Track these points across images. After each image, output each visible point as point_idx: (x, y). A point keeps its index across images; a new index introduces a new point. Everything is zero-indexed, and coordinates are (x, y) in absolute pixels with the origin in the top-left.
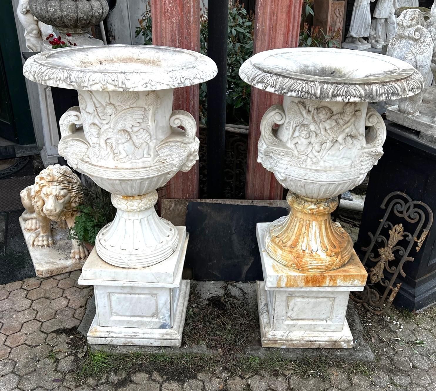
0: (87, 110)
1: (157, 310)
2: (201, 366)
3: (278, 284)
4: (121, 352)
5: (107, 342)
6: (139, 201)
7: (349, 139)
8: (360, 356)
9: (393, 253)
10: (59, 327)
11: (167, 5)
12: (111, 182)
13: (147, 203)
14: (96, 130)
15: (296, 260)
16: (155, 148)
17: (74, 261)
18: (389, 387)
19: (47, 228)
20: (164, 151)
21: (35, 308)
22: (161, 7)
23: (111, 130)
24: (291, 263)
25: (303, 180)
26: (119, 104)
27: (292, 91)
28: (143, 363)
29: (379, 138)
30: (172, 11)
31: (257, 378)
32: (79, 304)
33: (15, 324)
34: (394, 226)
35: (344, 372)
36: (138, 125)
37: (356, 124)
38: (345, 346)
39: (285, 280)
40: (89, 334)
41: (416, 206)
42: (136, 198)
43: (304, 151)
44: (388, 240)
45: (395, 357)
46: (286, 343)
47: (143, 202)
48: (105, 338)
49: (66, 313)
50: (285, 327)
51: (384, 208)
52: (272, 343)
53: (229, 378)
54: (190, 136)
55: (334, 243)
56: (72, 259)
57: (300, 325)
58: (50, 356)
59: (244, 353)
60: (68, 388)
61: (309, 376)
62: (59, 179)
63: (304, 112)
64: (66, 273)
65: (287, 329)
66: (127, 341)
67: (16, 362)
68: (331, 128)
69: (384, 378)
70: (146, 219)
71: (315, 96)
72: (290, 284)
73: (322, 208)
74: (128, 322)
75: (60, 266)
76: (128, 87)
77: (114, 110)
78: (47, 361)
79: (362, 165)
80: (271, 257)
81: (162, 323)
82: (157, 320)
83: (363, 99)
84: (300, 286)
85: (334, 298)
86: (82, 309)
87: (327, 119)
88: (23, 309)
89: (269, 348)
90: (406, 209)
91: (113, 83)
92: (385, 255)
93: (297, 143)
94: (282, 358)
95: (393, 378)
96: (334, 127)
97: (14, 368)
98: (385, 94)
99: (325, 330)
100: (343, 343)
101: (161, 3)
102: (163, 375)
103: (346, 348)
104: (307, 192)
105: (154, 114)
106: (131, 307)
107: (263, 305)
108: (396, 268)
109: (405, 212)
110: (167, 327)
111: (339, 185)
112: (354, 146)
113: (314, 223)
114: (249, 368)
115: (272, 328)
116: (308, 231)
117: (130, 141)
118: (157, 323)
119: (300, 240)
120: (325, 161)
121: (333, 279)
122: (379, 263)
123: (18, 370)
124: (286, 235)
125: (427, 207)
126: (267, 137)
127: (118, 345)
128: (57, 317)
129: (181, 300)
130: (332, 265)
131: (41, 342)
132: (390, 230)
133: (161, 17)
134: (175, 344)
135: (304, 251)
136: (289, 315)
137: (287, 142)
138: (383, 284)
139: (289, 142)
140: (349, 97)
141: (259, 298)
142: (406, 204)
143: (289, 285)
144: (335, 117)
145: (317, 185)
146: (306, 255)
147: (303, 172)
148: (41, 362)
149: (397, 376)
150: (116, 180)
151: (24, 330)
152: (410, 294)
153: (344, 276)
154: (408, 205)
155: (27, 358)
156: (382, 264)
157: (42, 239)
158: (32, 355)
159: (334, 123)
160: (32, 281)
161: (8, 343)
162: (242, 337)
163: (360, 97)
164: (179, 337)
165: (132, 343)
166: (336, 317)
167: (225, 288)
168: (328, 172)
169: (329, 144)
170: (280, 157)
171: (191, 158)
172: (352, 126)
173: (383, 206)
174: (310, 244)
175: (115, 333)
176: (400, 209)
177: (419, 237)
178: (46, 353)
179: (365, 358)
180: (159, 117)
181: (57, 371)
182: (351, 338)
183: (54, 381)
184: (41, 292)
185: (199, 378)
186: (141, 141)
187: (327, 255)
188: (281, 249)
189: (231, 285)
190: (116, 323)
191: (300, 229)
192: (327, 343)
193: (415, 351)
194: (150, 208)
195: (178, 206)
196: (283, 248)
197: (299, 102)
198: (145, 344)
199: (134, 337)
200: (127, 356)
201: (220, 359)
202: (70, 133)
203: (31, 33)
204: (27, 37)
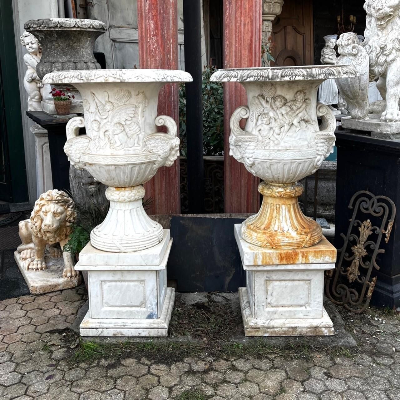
0: (90, 111)
1: (144, 299)
2: (187, 352)
3: (254, 261)
4: (110, 342)
5: (98, 334)
6: (130, 192)
7: (303, 123)
8: (342, 342)
9: (365, 249)
10: (52, 329)
11: (152, 46)
12: (107, 168)
13: (136, 194)
14: (97, 125)
15: (269, 239)
16: (143, 139)
17: (66, 279)
18: (372, 366)
19: (41, 253)
20: (151, 143)
21: (30, 316)
22: (147, 49)
23: (109, 123)
24: (265, 242)
25: (268, 160)
26: (116, 101)
27: (250, 77)
28: (132, 351)
29: (331, 126)
30: (155, 51)
31: (242, 360)
32: (71, 312)
33: (11, 327)
34: (362, 223)
35: (327, 355)
36: (131, 119)
37: (308, 110)
38: (326, 332)
39: (261, 257)
40: (81, 325)
41: (379, 200)
42: (127, 189)
43: (267, 135)
44: (359, 237)
45: (378, 344)
46: (268, 330)
47: (133, 193)
48: (96, 329)
49: (59, 319)
50: (267, 315)
51: (352, 208)
52: (255, 331)
53: (214, 361)
54: (172, 134)
55: (304, 225)
56: (64, 277)
57: (280, 312)
58: (45, 349)
59: (229, 341)
60: (61, 370)
61: (292, 358)
62: (58, 198)
63: (264, 103)
64: (58, 291)
65: (268, 317)
66: (116, 332)
67: (13, 354)
68: (287, 113)
69: (367, 360)
70: (135, 210)
71: (268, 78)
72: (266, 262)
73: (288, 191)
74: (118, 313)
75: (53, 283)
76: (124, 79)
77: (112, 106)
78: (42, 352)
79: (317, 146)
80: (248, 242)
81: (149, 313)
82: (145, 309)
83: (306, 77)
84: (275, 263)
85: (310, 280)
86: (73, 316)
87: (283, 106)
88: (19, 317)
89: (252, 337)
90: (371, 205)
91: (113, 76)
92: (358, 252)
93: (260, 130)
94: (266, 345)
95: (376, 359)
96: (289, 112)
97: (11, 358)
98: (323, 74)
99: (305, 317)
100: (324, 329)
101: (147, 46)
102: (151, 360)
103: (328, 335)
104: (274, 174)
105: (143, 111)
106: (121, 295)
107: (245, 302)
108: (370, 262)
109: (370, 208)
110: (154, 317)
111: (300, 163)
112: (308, 129)
113: (283, 207)
114: (233, 353)
115: (254, 317)
116: (279, 214)
117: (124, 132)
118: (144, 312)
119: (273, 223)
120: (285, 142)
121: (305, 256)
122: (353, 261)
123: (15, 359)
124: (260, 221)
125: (389, 199)
126: (236, 130)
127: (108, 337)
128: (50, 322)
129: (167, 300)
130: (303, 242)
131: (36, 339)
132: (359, 228)
133: (146, 56)
134: (162, 334)
135: (276, 231)
136: (269, 301)
137: (252, 131)
138: (359, 281)
139: (254, 130)
140: (294, 77)
141: (242, 299)
142: (370, 200)
143: (264, 262)
144: (289, 104)
145: (281, 164)
146: (279, 234)
147: (267, 153)
148: (37, 353)
149: (380, 357)
150: (112, 165)
151: (20, 331)
152: (388, 291)
153: (315, 251)
154: (372, 201)
155: (24, 350)
156: (357, 261)
157: (37, 263)
158: (28, 348)
159: (289, 109)
160: (26, 297)
161: (5, 341)
162: (226, 328)
163: (304, 76)
164: (166, 326)
165: (122, 334)
166: (315, 301)
167: (209, 297)
168: (288, 151)
169: (286, 127)
170: (247, 144)
171: (173, 152)
172: (304, 111)
173: (350, 207)
174: (282, 226)
175: (106, 324)
176: (365, 206)
177: (386, 229)
178: (41, 346)
179: (347, 343)
180: (147, 114)
181: (50, 359)
182: (331, 324)
183: (48, 366)
184: (36, 304)
185: (185, 361)
186: (132, 132)
187: (297, 234)
188: (256, 232)
189: (215, 294)
190: (106, 315)
191: (272, 214)
192: (308, 329)
193: (397, 339)
194: (138, 200)
195: (162, 221)
196: (258, 231)
197: (259, 95)
198: (134, 335)
199: (124, 327)
200: (117, 345)
201: (205, 346)
202: (74, 136)
203: (34, 98)
204: (30, 103)
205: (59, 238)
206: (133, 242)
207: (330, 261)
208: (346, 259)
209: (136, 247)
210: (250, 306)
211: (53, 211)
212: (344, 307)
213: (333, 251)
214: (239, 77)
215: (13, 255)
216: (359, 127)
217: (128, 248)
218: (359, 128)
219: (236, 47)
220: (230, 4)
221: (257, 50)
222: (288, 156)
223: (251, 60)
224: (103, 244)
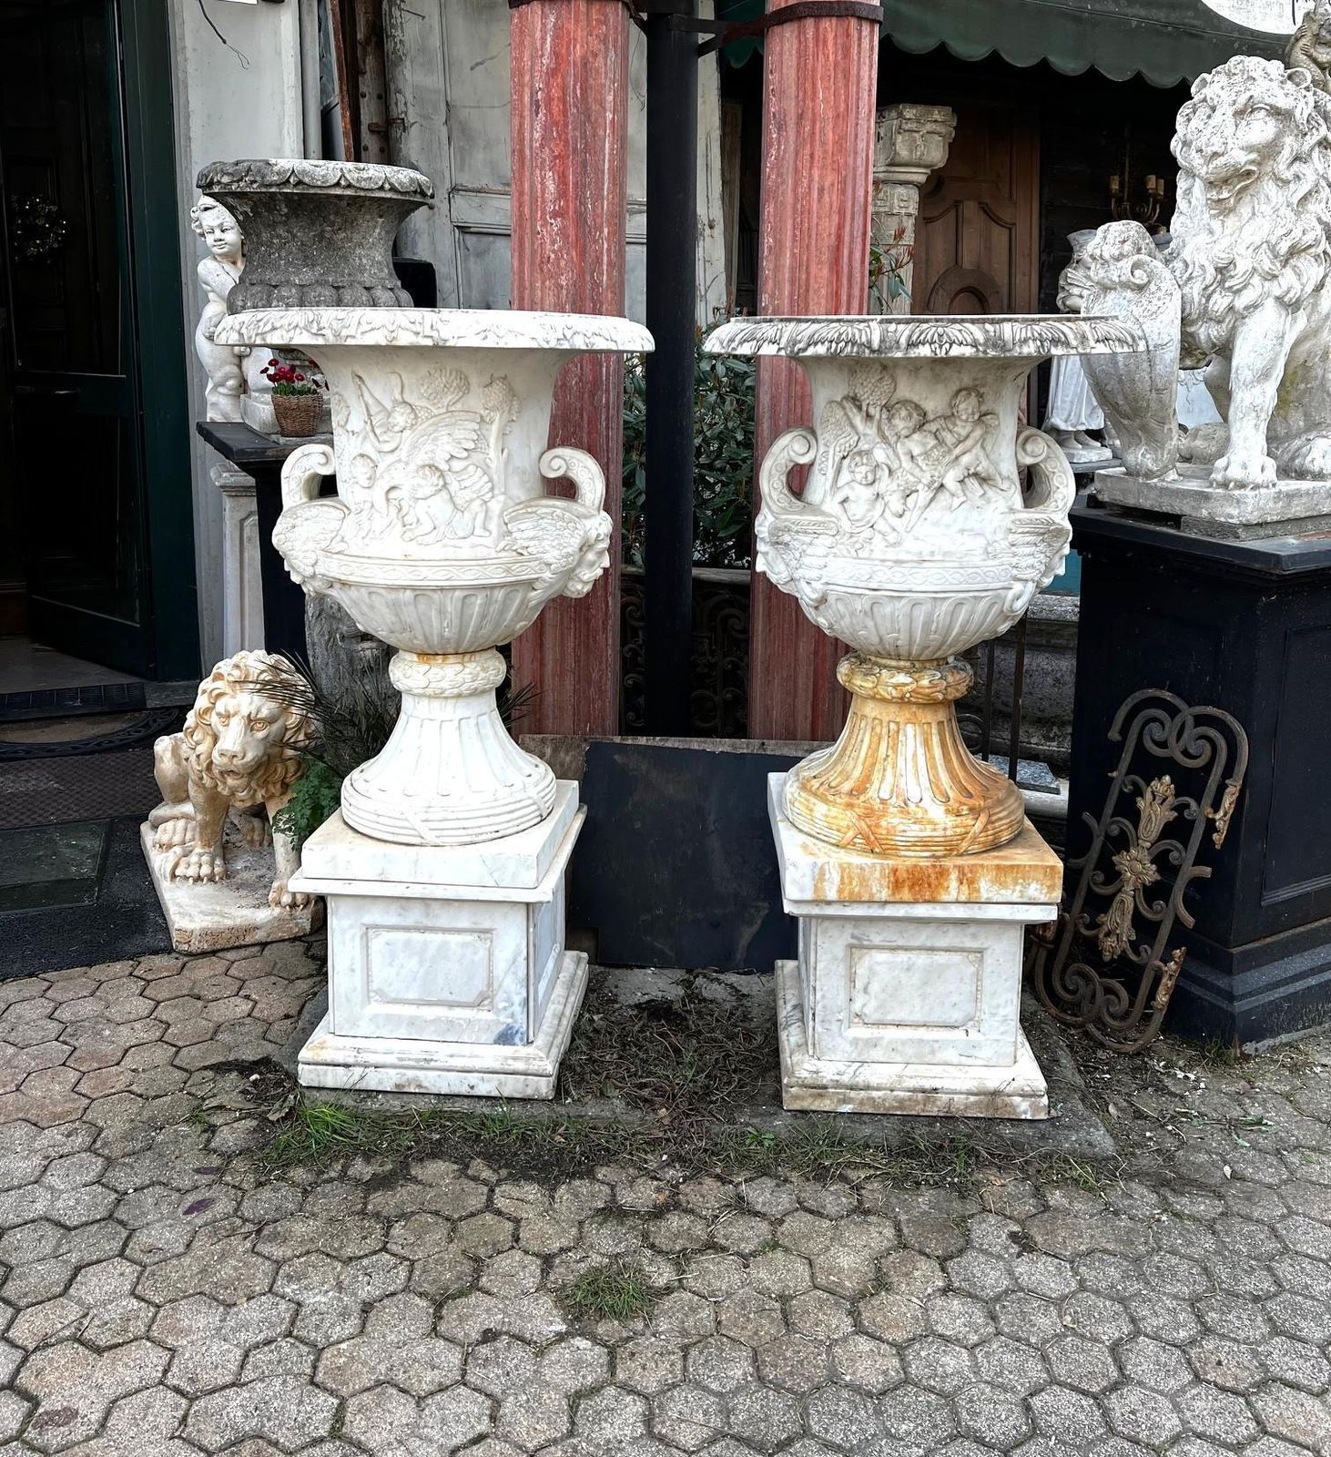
0: (349, 427)
1: (490, 985)
2: (607, 1150)
3: (816, 889)
4: (385, 1107)
5: (351, 1081)
6: (459, 667)
7: (973, 484)
8: (1069, 1142)
9: (1152, 863)
10: (222, 1059)
11: (548, 247)
12: (391, 596)
13: (478, 675)
14: (365, 470)
15: (863, 824)
16: (501, 515)
17: (277, 910)
18: (1159, 1220)
19: (214, 832)
20: (523, 527)
21: (164, 1018)
22: (533, 252)
23: (402, 465)
24: (851, 834)
25: (867, 592)
26: (424, 403)
27: (816, 344)
28: (446, 1139)
29: (1058, 496)
30: (558, 259)
31: (769, 1183)
32: (282, 1011)
33: (106, 1048)
34: (1148, 784)
35: (1024, 1180)
36: (465, 454)
37: (989, 448)
38: (1024, 1108)
39: (837, 879)
40: (304, 1054)
41: (1200, 720)
42: (452, 659)
43: (864, 517)
44: (1136, 827)
45: (1181, 1153)
46: (853, 1094)
47: (467, 670)
48: (347, 1066)
49: (245, 1029)
50: (849, 1048)
51: (1119, 738)
52: (811, 1095)
53: (684, 1182)
54: (588, 503)
55: (969, 788)
56: (273, 905)
57: (890, 1042)
58: (193, 1119)
59: (732, 1121)
60: (234, 1187)
61: (918, 1184)
62: (262, 677)
63: (858, 420)
64: (253, 945)
65: (854, 1056)
66: (404, 1078)
67: (101, 1130)
68: (926, 454)
69: (1144, 1199)
70: (473, 721)
71: (870, 348)
72: (851, 893)
73: (925, 682)
74: (412, 1022)
75: (238, 921)
76: (443, 336)
77: (412, 416)
78: (184, 1128)
79: (1015, 555)
80: (801, 831)
81: (502, 1028)
82: (491, 1016)
83: (981, 348)
84: (876, 898)
85: (981, 951)
86: (289, 1021)
87: (914, 432)
88: (132, 1017)
89: (804, 1112)
90: (1175, 734)
91: (412, 327)
92: (1132, 871)
93: (845, 500)
94: (842, 1139)
95: (1171, 1199)
96: (931, 449)
97: (94, 1142)
98: (1034, 340)
99: (964, 1060)
100: (1017, 1100)
101: (533, 243)
102: (500, 1168)
103: (1029, 1117)
104: (883, 631)
105: (503, 434)
106: (422, 971)
107: (789, 1007)
108: (1167, 902)
109: (1172, 741)
110: (517, 1040)
111: (960, 604)
112: (989, 502)
113: (910, 729)
114: (743, 1160)
115: (811, 1052)
116: (896, 752)
117: (444, 493)
118: (489, 1025)
119: (876, 777)
120: (917, 539)
121: (967, 878)
122: (1118, 898)
123: (105, 1144)
124: (839, 768)
125: (1230, 719)
126: (775, 497)
127: (379, 1092)
128: (220, 1037)
129: (559, 990)
130: (963, 836)
131: (172, 1088)
132: (1139, 799)
133: (531, 275)
134: (537, 1090)
135: (883, 802)
136: (857, 1007)
137: (823, 501)
138: (1133, 957)
139: (828, 498)
140: (947, 346)
141: (781, 995)
142: (1172, 719)
143: (846, 894)
144: (933, 427)
145: (903, 601)
146: (891, 809)
147: (864, 568)
148: (169, 1129)
149: (1183, 1194)
150: (405, 588)
151: (128, 1062)
152: (1219, 991)
153: (998, 867)
154: (1178, 720)
155: (132, 1121)
156: (1127, 899)
157: (200, 860)
158: (146, 1114)
159: (932, 442)
160: (158, 961)
161: (83, 1088)
162: (729, 1083)
163: (975, 345)
164: (550, 1067)
165: (420, 1086)
166: (994, 1015)
167: (688, 984)
168: (925, 564)
169: (923, 495)
170: (807, 539)
171: (591, 556)
172: (977, 449)
173: (1114, 734)
174: (902, 785)
175: (375, 1052)
176: (1159, 735)
177: (1216, 806)
178: (184, 1111)
179: (1086, 1146)
180: (514, 443)
181: (207, 1149)
182: (1041, 1084)
183: (198, 1171)
184: (184, 983)
185: (600, 1176)
186: (468, 494)
187: (948, 811)
188: (826, 801)
189: (705, 976)
190: (378, 1027)
191: (874, 750)
192: (972, 1099)
193: (1240, 1141)
194: (483, 692)
195: (562, 755)
196: (831, 798)
197: (846, 398)
198: (455, 1090)
199: (426, 1064)
200: (403, 1119)
201: (661, 1135)
202: (305, 500)
203: (222, 385)
204: (211, 398)
205: (263, 792)
206: (460, 815)
207: (1043, 899)
208: (1097, 890)
209: (470, 832)
210: (802, 1020)
211: (245, 712)
212: (1087, 1034)
213: (1052, 868)
214: (784, 341)
215: (138, 833)
216: (1147, 499)
217: (445, 833)
218: (1146, 503)
219: (793, 255)
220: (779, 130)
221: (857, 264)
222: (925, 580)
223: (837, 295)
224: (375, 818)
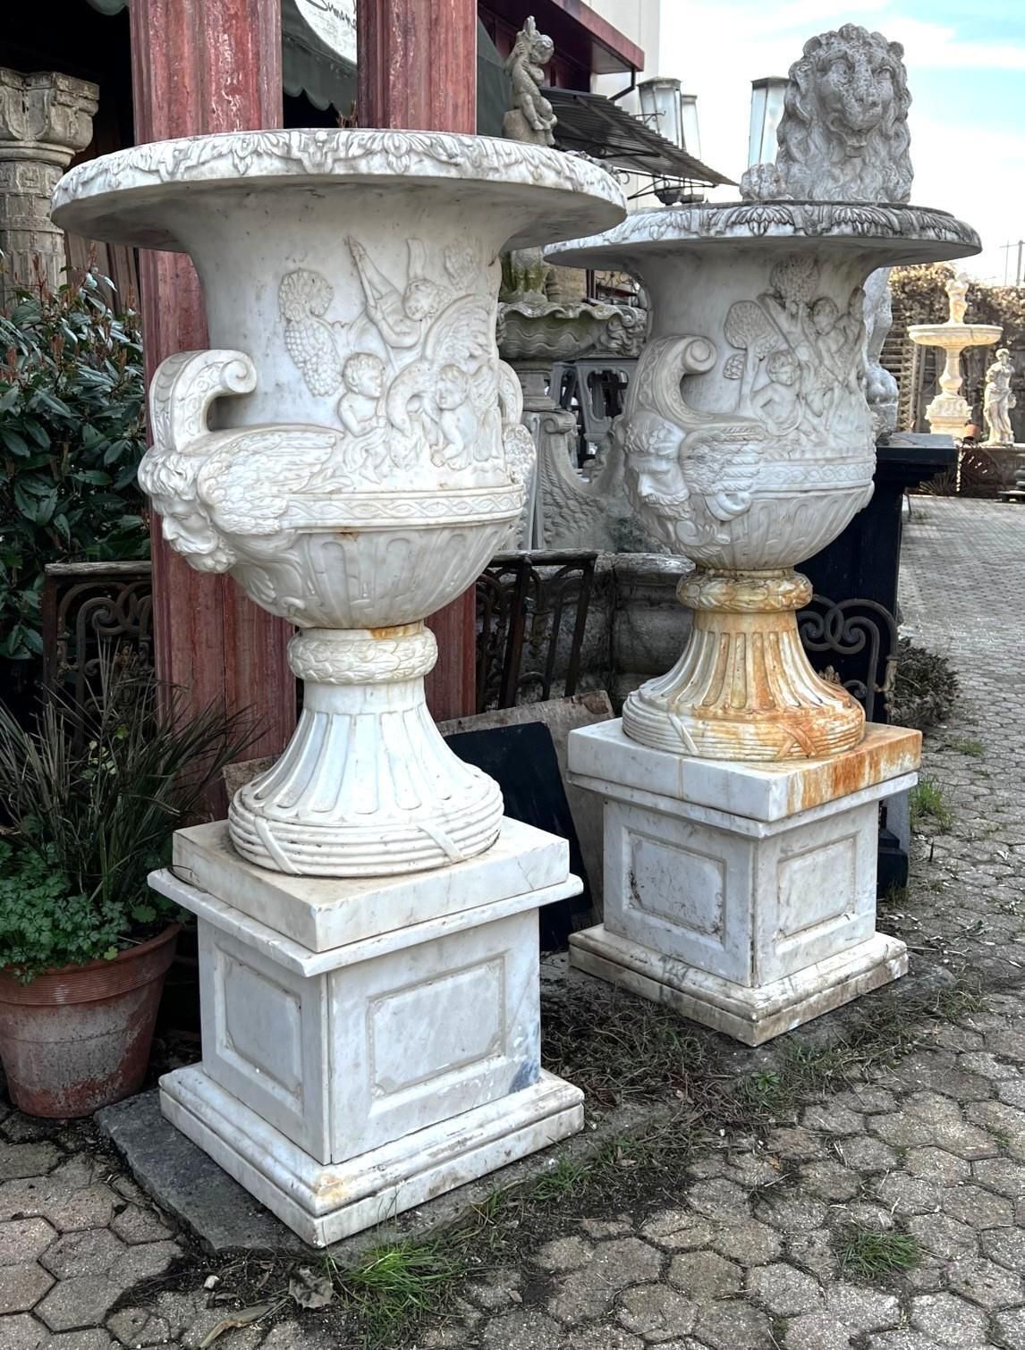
0: (329, 317)
1: (502, 1023)
3: (789, 804)
4: (439, 1221)
5: (382, 1211)
12: (422, 542)
15: (798, 733)
23: (427, 365)
24: (788, 744)
25: (799, 495)
26: (446, 282)
28: (528, 1220)
36: (480, 352)
38: (896, 969)
39: (801, 789)
40: (321, 1203)
43: (788, 418)
46: (798, 1007)
48: (373, 1194)
50: (780, 966)
52: (772, 1022)
57: (805, 947)
63: (783, 320)
65: (783, 972)
66: (438, 1178)
68: (840, 350)
71: (892, 228)
72: (810, 799)
74: (425, 1105)
81: (517, 1070)
82: (503, 1062)
84: (824, 799)
85: (854, 836)
87: (832, 329)
89: (769, 1042)
93: (769, 402)
96: (842, 347)
99: (850, 943)
100: (892, 963)
103: (901, 974)
106: (433, 1033)
107: (657, 963)
110: (530, 1078)
113: (786, 638)
115: (749, 984)
116: (779, 661)
118: (503, 1071)
119: (773, 688)
120: (836, 436)
121: (874, 762)
124: (728, 691)
127: (415, 1208)
134: (571, 1125)
135: (799, 708)
136: (782, 922)
137: (737, 408)
139: (750, 403)
141: (628, 957)
143: (806, 802)
144: (842, 324)
145: (825, 501)
146: (811, 713)
147: (798, 470)
153: (890, 746)
159: (844, 339)
164: (580, 1091)
165: (455, 1181)
168: (846, 461)
170: (734, 447)
174: (799, 690)
175: (398, 1161)
177: (881, 680)
186: (483, 404)
187: (843, 706)
188: (744, 721)
190: (386, 1130)
191: (760, 664)
192: (869, 974)
196: (747, 717)
197: (762, 297)
198: (491, 1166)
199: (461, 1147)
200: (472, 1219)
201: (697, 1115)
206: (480, 816)
207: (911, 768)
217: (468, 842)
222: (846, 476)
224: (382, 848)
